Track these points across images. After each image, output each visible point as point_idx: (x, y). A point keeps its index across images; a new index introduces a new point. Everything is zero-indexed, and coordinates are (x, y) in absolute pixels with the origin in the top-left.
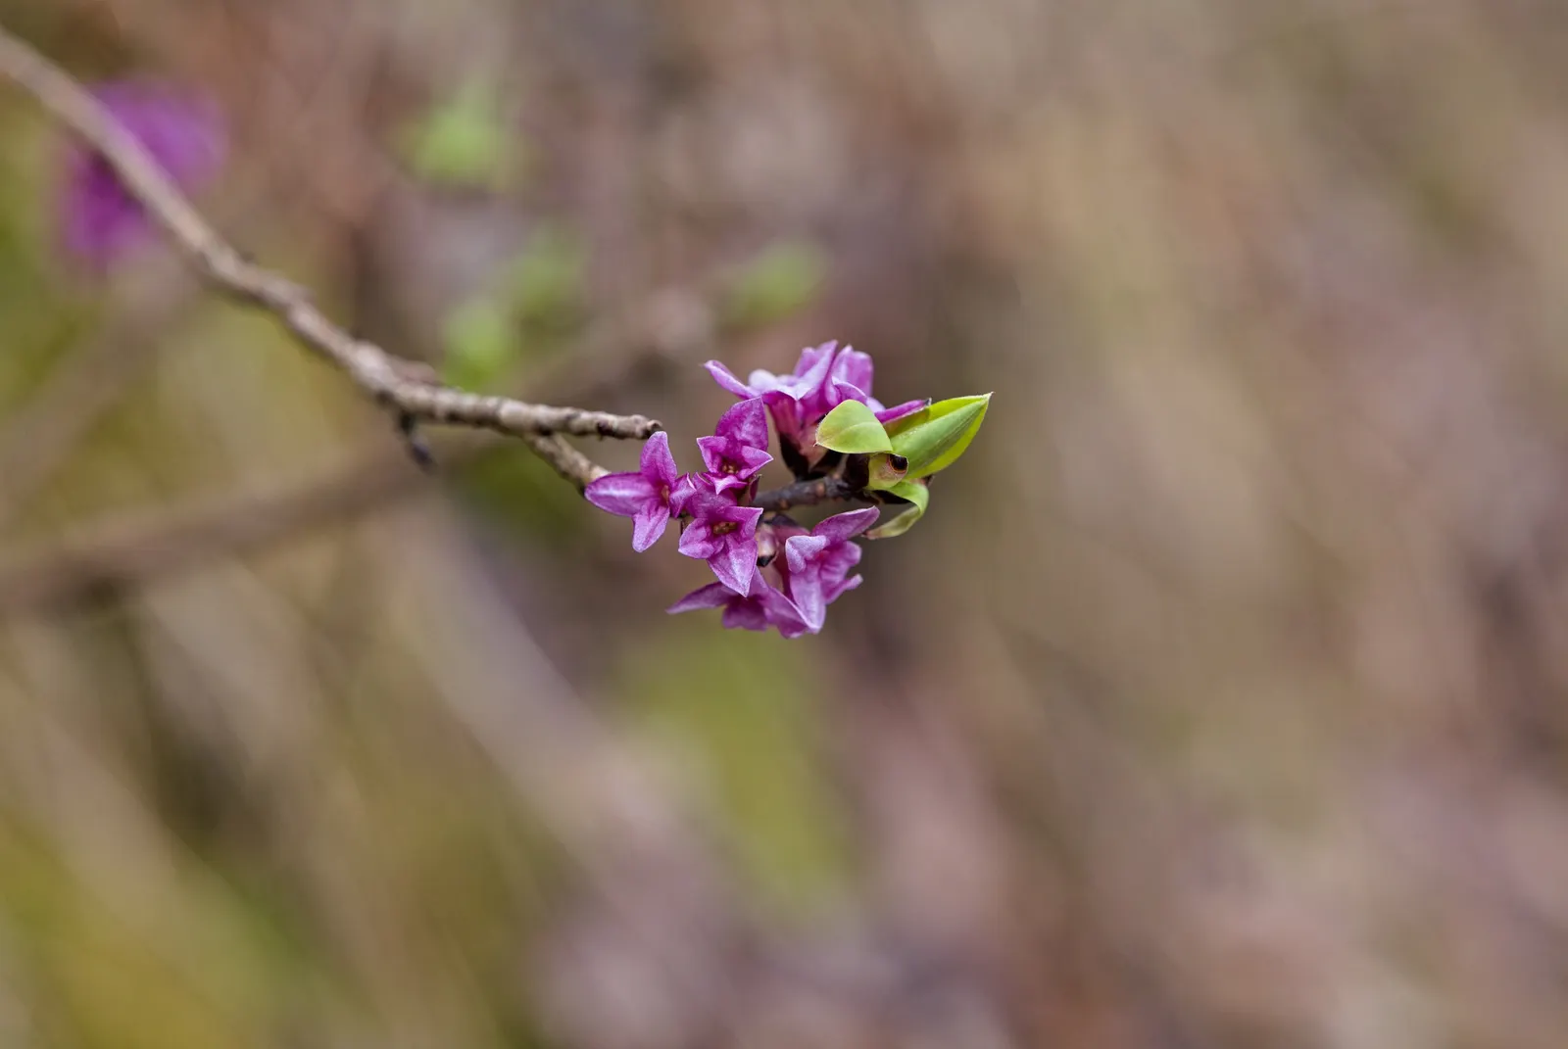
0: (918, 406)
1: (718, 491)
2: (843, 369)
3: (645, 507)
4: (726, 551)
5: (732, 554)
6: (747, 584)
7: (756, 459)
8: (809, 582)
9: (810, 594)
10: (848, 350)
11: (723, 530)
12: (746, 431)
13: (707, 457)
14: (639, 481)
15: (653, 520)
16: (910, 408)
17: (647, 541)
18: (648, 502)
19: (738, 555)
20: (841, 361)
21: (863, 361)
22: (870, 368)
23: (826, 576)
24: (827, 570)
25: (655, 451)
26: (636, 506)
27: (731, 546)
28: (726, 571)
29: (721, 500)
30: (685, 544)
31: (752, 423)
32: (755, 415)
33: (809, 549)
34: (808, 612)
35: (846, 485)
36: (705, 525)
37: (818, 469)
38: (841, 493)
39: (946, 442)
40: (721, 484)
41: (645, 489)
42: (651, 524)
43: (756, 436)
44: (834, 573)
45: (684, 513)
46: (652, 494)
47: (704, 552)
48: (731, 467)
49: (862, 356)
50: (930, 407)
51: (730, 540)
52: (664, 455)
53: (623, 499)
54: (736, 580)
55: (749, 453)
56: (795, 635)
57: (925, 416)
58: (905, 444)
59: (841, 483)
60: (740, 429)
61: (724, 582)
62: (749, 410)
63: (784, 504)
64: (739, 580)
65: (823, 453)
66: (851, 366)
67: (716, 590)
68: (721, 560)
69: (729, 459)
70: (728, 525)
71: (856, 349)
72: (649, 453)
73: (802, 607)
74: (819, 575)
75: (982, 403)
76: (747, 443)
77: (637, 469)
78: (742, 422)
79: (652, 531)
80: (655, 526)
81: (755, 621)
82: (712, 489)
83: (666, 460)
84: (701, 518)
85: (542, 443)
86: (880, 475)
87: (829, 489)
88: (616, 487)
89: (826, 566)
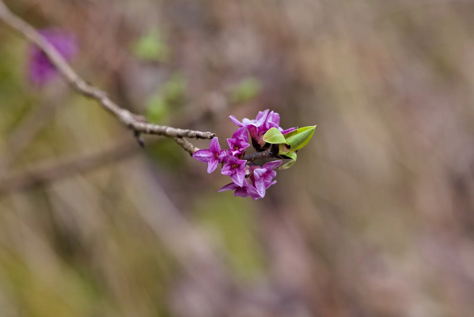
0: (294, 129)
1: (233, 155)
2: (271, 118)
3: (211, 160)
4: (235, 173)
5: (237, 174)
6: (242, 183)
7: (245, 145)
8: (261, 183)
9: (261, 186)
10: (272, 112)
11: (235, 167)
12: (242, 137)
13: (230, 145)
14: (209, 152)
15: (213, 164)
16: (291, 130)
17: (212, 170)
18: (212, 158)
19: (239, 174)
20: (270, 116)
21: (277, 115)
22: (279, 118)
23: (266, 181)
24: (266, 179)
25: (214, 143)
26: (208, 159)
27: (237, 172)
28: (236, 179)
29: (234, 158)
30: (223, 171)
31: (243, 134)
32: (245, 132)
33: (261, 173)
34: (260, 192)
35: (272, 153)
36: (229, 165)
37: (263, 148)
38: (270, 156)
39: (303, 140)
40: (234, 153)
41: (211, 154)
42: (213, 165)
43: (245, 138)
44: (268, 180)
45: (223, 161)
46: (213, 156)
47: (229, 173)
48: (237, 148)
49: (276, 114)
50: (298, 130)
51: (237, 170)
52: (217, 144)
53: (204, 157)
54: (238, 182)
55: (243, 143)
56: (256, 199)
57: (296, 132)
58: (290, 141)
59: (270, 152)
60: (240, 136)
61: (235, 182)
62: (243, 130)
63: (253, 159)
64: (240, 182)
65: (265, 143)
66: (273, 117)
67: (232, 185)
68: (234, 176)
69: (237, 145)
70: (236, 165)
71: (275, 112)
72: (212, 143)
73: (259, 190)
74: (264, 180)
75: (313, 128)
76: (242, 140)
77: (209, 148)
78: (240, 134)
79: (213, 167)
80: (214, 166)
81: (244, 194)
82: (231, 154)
83: (218, 146)
84: (228, 163)
85: (179, 140)
86: (283, 150)
87: (267, 154)
88: (202, 154)
89: (266, 178)
